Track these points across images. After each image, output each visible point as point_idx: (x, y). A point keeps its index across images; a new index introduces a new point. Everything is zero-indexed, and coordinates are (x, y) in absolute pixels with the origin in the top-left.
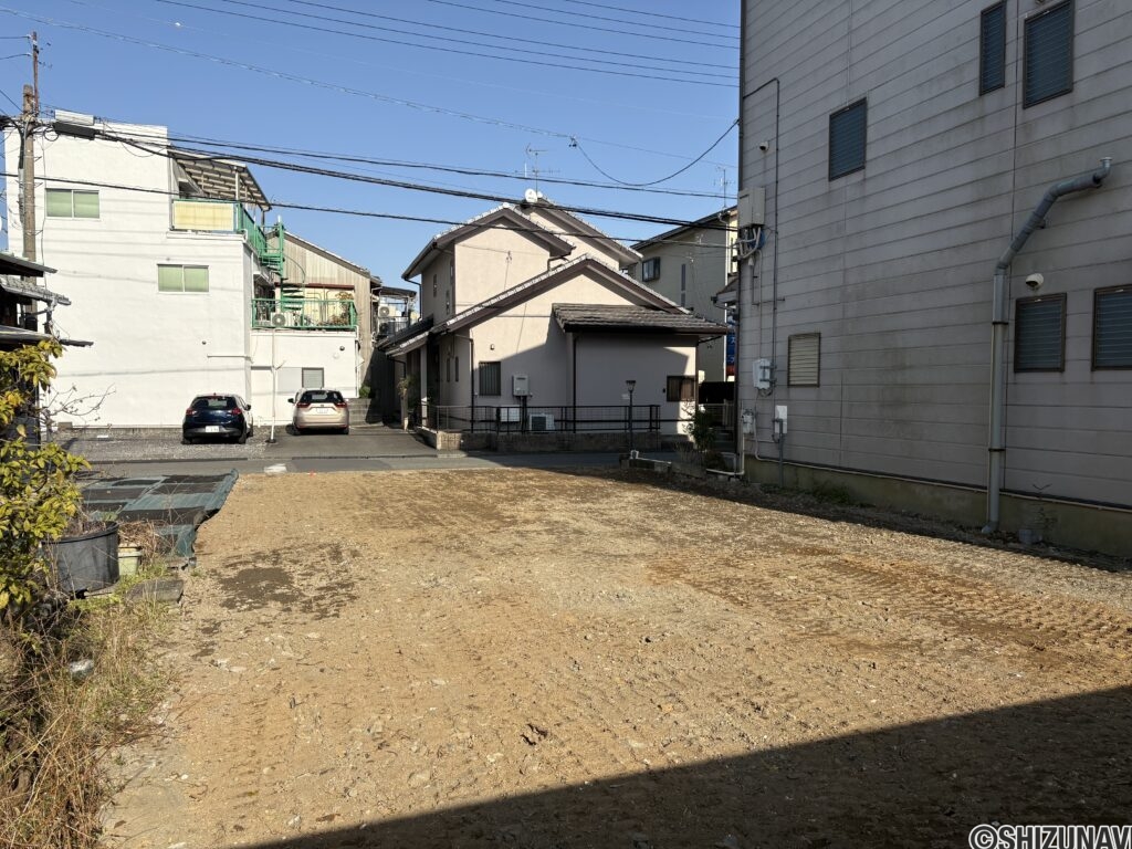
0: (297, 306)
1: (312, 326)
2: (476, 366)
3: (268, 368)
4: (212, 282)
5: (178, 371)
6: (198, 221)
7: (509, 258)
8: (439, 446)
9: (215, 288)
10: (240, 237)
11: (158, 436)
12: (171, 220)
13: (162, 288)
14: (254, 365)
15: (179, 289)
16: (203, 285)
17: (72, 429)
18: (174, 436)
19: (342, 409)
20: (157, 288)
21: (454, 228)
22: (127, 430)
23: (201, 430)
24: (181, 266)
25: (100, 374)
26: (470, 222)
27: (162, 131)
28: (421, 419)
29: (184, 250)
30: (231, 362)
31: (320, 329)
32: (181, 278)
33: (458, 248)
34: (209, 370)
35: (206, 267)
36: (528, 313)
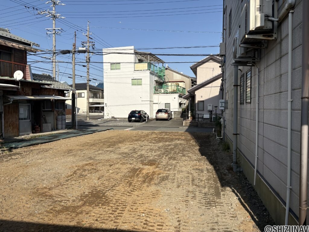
0: (167, 87)
1: (168, 92)
2: (197, 102)
3: (157, 103)
4: (143, 83)
5: (135, 104)
6: (140, 68)
7: (213, 70)
8: (184, 125)
9: (143, 84)
10: (149, 71)
11: (122, 120)
12: (134, 68)
13: (133, 85)
14: (154, 103)
15: (136, 85)
16: (141, 84)
17: (114, 118)
18: (126, 120)
19: (167, 114)
20: (131, 85)
21: (196, 63)
22: (124, 118)
23: (131, 119)
24: (136, 79)
25: (120, 105)
26: (200, 61)
27: (132, 47)
28: (189, 117)
29: (137, 75)
30: (147, 102)
31: (169, 93)
32: (136, 82)
33: (198, 68)
34: (142, 104)
35: (142, 79)
36: (212, 86)
